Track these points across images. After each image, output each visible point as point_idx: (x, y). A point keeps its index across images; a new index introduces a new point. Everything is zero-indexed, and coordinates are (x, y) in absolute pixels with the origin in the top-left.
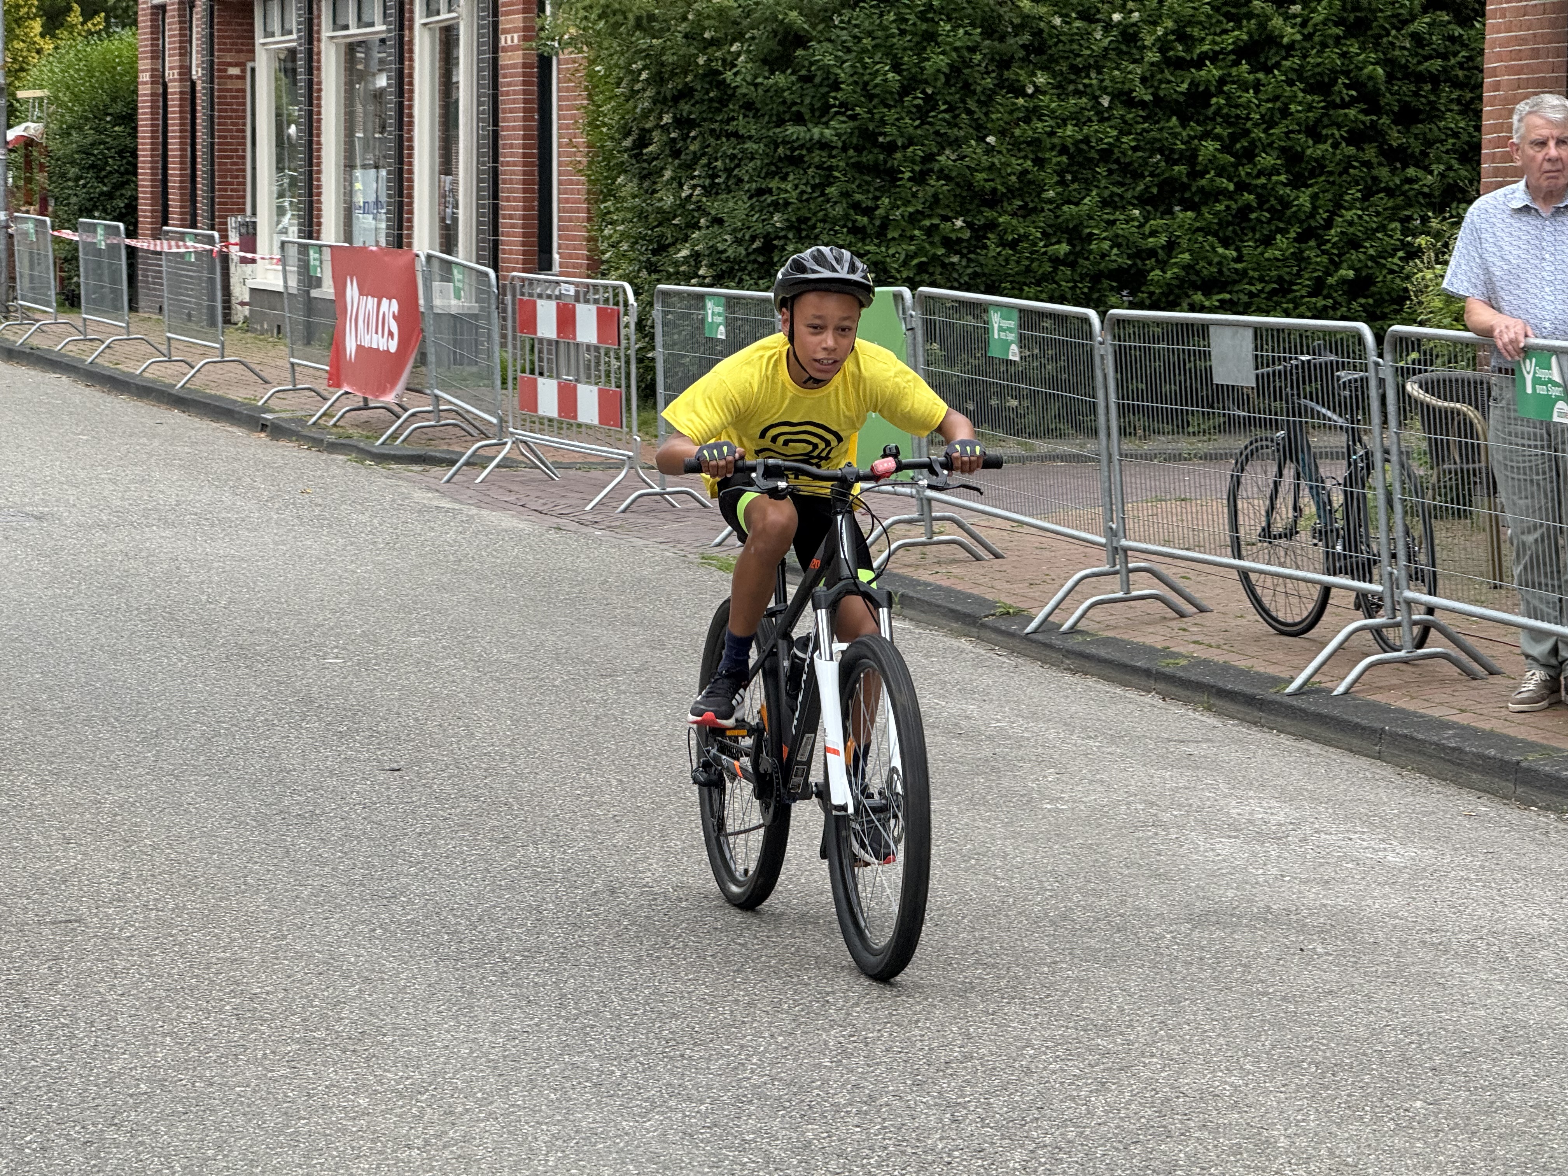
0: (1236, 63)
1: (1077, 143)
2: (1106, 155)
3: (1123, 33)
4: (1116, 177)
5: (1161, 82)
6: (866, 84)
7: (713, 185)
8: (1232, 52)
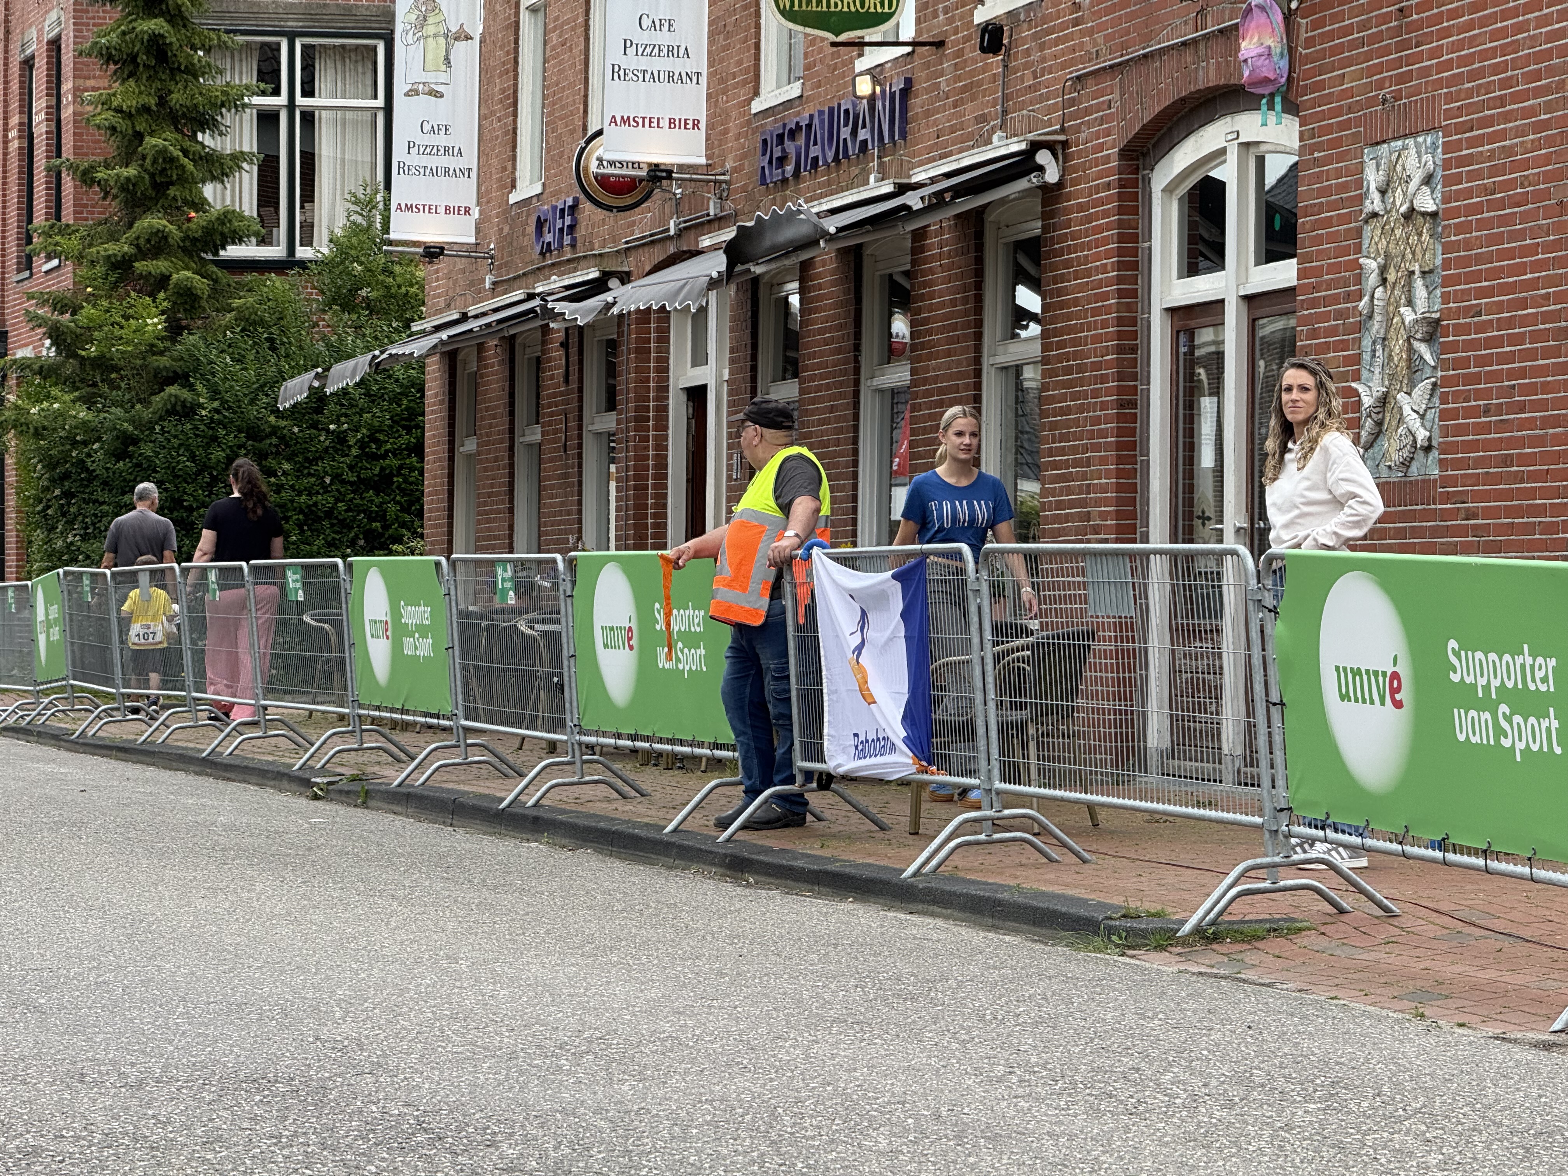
0: (409, 456)
1: (309, 506)
2: (329, 514)
3: (338, 437)
4: (336, 528)
5: (361, 469)
6: (174, 468)
7: (86, 534)
8: (404, 449)
